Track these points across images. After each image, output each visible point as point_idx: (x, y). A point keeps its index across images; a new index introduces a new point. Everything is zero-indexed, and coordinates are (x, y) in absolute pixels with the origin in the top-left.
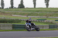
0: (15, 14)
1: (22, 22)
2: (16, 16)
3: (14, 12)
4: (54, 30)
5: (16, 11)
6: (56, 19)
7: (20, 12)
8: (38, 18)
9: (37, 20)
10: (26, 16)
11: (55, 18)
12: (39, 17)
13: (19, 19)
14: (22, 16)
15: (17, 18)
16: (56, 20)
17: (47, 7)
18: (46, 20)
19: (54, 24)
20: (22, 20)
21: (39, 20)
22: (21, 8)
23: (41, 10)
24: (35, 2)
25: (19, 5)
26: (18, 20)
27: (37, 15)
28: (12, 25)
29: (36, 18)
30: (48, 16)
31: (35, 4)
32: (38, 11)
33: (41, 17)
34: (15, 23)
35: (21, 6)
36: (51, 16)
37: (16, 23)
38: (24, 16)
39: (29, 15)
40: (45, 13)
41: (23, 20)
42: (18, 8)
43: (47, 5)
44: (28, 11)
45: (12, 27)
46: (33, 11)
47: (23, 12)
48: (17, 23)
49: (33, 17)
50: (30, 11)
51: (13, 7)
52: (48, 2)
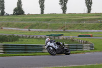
0: (7, 25)
1: (20, 39)
2: (9, 30)
3: (7, 22)
4: (76, 53)
5: (10, 20)
6: (80, 34)
7: (16, 23)
8: (49, 32)
9: (47, 35)
10: (28, 30)
11: (79, 32)
12: (50, 30)
13: (16, 35)
14: (20, 29)
15: (11, 33)
16: (79, 36)
17: (64, 12)
18: (63, 35)
19: (77, 43)
20: (19, 37)
21: (50, 35)
22: (17, 14)
23: (53, 18)
24: (43, 3)
25: (15, 10)
26: (13, 36)
27: (47, 27)
28: (3, 45)
29: (45, 32)
30: (65, 27)
31: (42, 7)
32: (48, 20)
33: (53, 30)
34: (7, 41)
35: (19, 11)
36: (70, 28)
37: (9, 41)
38: (24, 29)
39: (32, 26)
40: (61, 23)
41: (23, 37)
42: (14, 14)
43: (64, 8)
44: (30, 20)
45: (3, 50)
46: (40, 20)
47: (22, 23)
48: (12, 41)
49: (39, 30)
50: (34, 20)
51: (5, 12)
52: (65, 3)
